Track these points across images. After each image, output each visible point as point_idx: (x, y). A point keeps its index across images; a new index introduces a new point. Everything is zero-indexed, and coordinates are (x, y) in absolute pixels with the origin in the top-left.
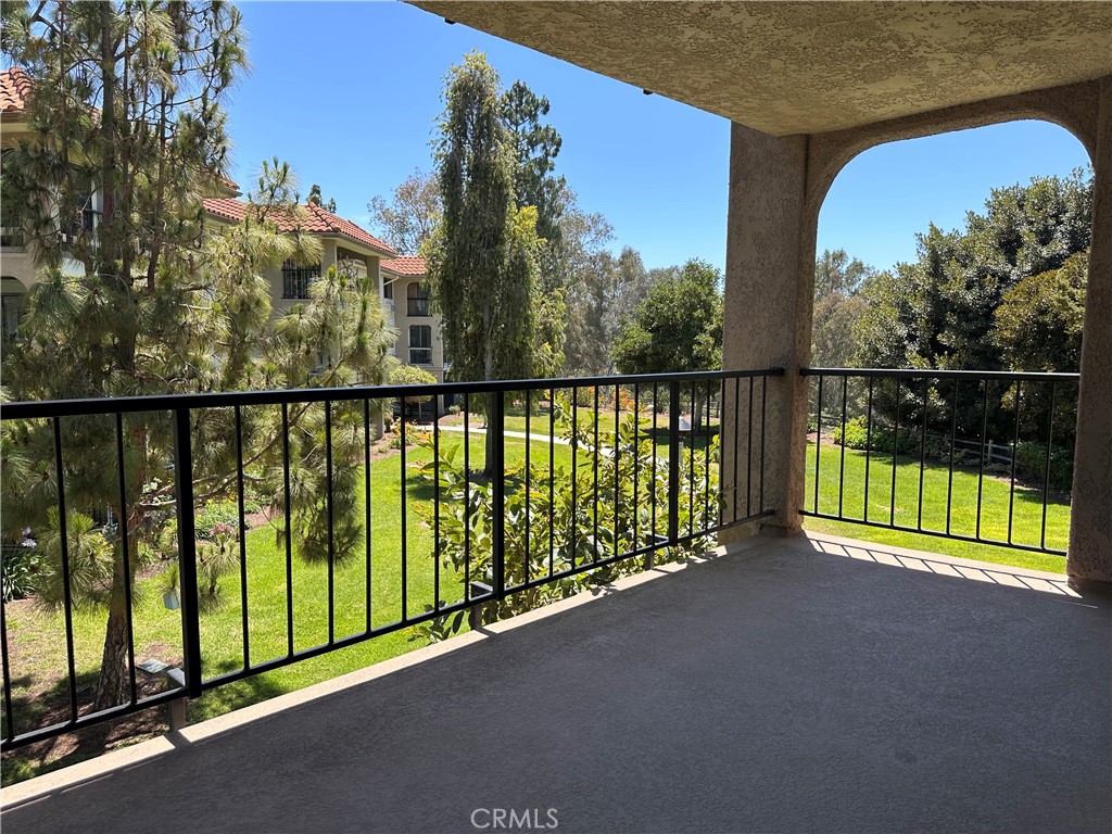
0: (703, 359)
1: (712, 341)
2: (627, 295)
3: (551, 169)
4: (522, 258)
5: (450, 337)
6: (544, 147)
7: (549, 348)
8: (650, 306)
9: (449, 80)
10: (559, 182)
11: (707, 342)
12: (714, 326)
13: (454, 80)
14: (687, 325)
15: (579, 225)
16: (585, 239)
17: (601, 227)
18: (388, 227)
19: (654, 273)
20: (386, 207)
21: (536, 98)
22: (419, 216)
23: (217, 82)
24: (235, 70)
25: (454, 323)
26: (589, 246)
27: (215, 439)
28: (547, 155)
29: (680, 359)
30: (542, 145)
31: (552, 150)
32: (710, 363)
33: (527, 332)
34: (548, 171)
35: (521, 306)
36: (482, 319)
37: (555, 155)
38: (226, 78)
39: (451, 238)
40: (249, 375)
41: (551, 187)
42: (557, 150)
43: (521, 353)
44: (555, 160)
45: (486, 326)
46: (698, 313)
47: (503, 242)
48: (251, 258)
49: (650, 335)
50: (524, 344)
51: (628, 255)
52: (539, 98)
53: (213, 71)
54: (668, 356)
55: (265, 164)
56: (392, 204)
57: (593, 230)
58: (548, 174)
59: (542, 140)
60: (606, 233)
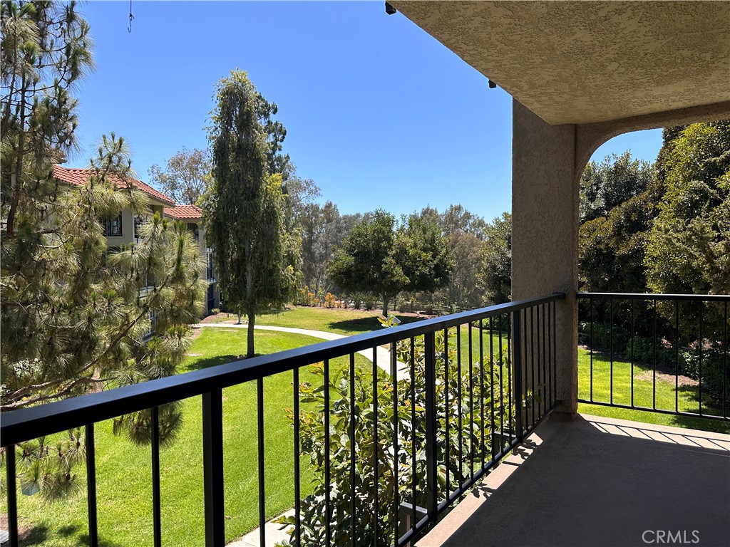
0: (388, 273)
1: (393, 261)
2: (328, 232)
3: (280, 150)
4: (273, 207)
5: (220, 262)
6: (275, 136)
7: (292, 269)
8: (352, 239)
9: (220, 87)
10: (285, 158)
11: (391, 262)
12: (394, 252)
13: (223, 87)
14: (377, 252)
15: (298, 186)
16: (302, 195)
17: (312, 188)
18: (162, 185)
19: (345, 217)
20: (161, 172)
21: (268, 103)
22: (185, 178)
23: (68, 76)
24: (82, 67)
25: (223, 252)
26: (305, 199)
27: (65, 352)
28: (277, 140)
29: (374, 273)
30: (273, 134)
31: (280, 137)
32: (393, 276)
33: (277, 258)
34: (277, 151)
35: (273, 240)
36: (244, 249)
37: (282, 141)
38: (75, 73)
39: (220, 194)
40: (94, 300)
41: (280, 161)
42: (283, 137)
43: (272, 272)
44: (282, 144)
45: (247, 254)
46: (384, 244)
47: (258, 196)
48: (95, 209)
49: (353, 258)
50: (275, 266)
51: (329, 206)
52: (270, 103)
53: (65, 67)
54: (365, 272)
55: (104, 137)
56: (166, 171)
57: (307, 190)
58: (277, 153)
59: (273, 131)
60: (316, 192)
